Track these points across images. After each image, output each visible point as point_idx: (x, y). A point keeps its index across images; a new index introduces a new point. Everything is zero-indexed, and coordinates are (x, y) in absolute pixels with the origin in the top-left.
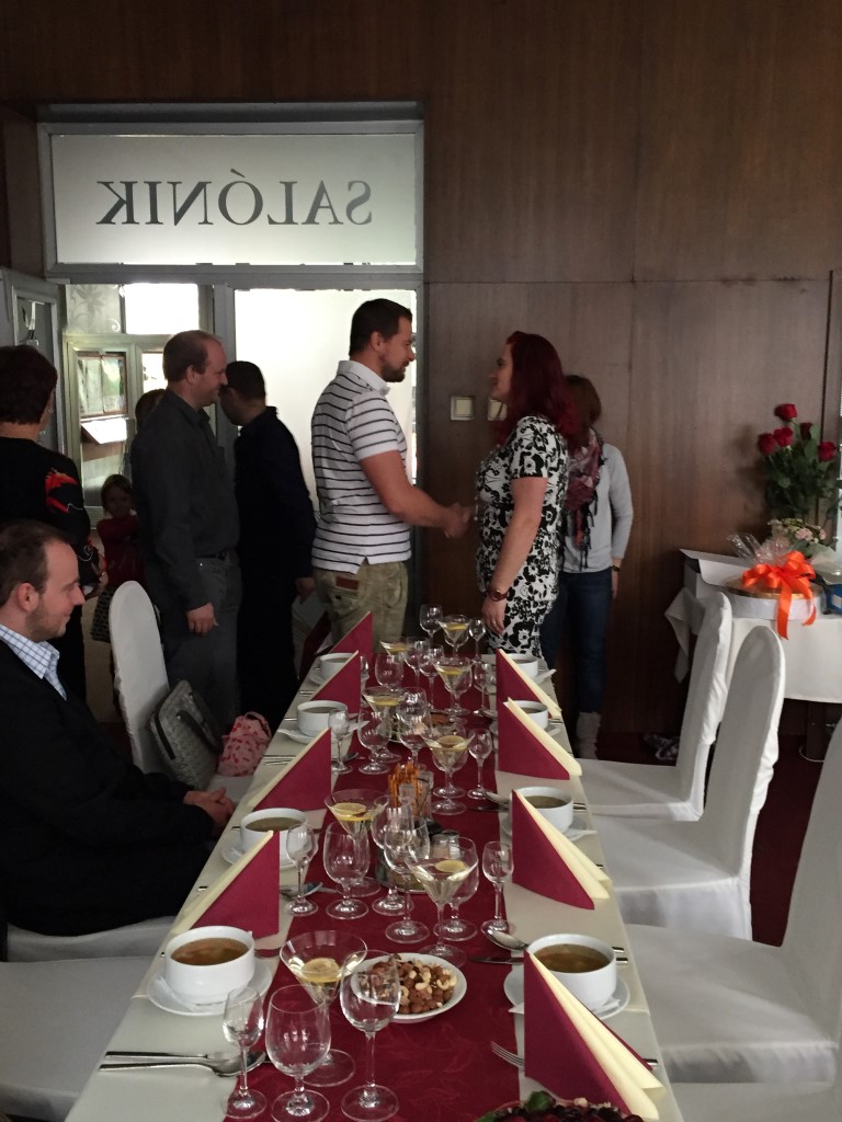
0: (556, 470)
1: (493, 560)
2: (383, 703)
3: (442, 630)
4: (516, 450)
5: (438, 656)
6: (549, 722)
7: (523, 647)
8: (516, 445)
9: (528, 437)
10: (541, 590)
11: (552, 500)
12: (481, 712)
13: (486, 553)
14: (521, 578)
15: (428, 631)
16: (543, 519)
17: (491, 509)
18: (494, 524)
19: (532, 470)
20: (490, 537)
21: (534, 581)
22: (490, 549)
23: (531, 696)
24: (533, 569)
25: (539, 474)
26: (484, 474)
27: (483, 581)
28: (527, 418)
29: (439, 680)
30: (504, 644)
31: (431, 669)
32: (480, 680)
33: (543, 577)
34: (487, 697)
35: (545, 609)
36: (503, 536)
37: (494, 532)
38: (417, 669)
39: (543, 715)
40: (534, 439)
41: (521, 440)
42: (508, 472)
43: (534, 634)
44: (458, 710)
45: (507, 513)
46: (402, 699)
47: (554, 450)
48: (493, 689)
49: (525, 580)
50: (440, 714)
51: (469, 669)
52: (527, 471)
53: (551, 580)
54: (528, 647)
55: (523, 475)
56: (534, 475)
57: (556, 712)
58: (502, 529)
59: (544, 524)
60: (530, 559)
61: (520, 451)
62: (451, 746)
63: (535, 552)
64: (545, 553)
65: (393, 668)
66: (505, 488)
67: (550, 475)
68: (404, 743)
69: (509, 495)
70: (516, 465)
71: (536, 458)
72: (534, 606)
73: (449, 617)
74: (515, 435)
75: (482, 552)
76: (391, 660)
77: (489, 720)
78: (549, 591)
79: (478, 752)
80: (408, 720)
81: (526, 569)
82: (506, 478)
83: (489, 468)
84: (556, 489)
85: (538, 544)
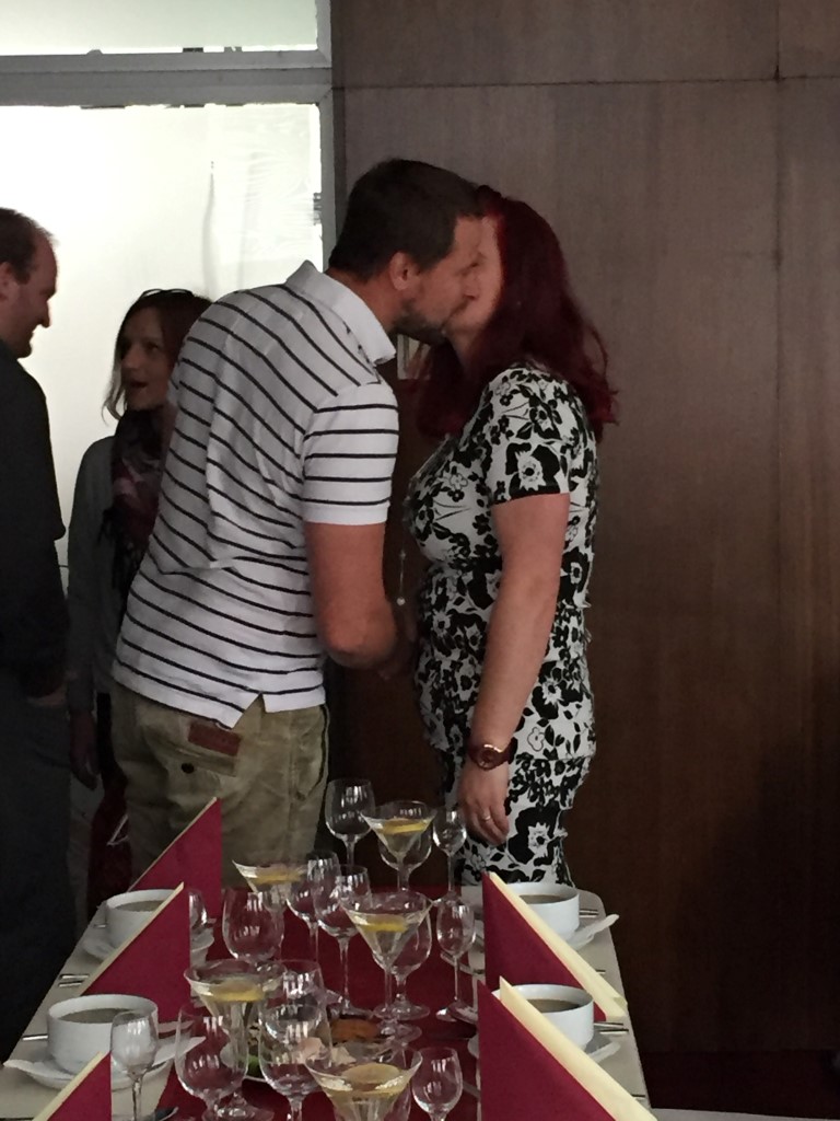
0: (581, 473)
1: (464, 678)
2: (229, 997)
3: (373, 835)
4: (496, 441)
5: (359, 890)
6: (597, 1030)
7: (538, 862)
8: (495, 432)
9: (520, 412)
10: (570, 736)
11: (578, 538)
12: (451, 1012)
13: (446, 666)
14: (528, 712)
15: (344, 838)
16: (565, 581)
17: (451, 575)
18: (459, 602)
19: (538, 481)
20: (452, 630)
21: (555, 716)
22: (455, 656)
23: (560, 974)
24: (552, 690)
25: (552, 488)
26: (429, 500)
27: (440, 725)
28: (508, 372)
29: (357, 941)
30: (497, 858)
31: (341, 921)
32: (448, 943)
33: (572, 707)
34: (466, 978)
35: (577, 776)
36: (482, 626)
37: (459, 620)
38: (314, 920)
39: (584, 1014)
40: (533, 414)
41: (505, 421)
42: (482, 489)
43: (558, 832)
44: (402, 1008)
45: (488, 576)
46: (270, 986)
47: (574, 431)
48: (478, 962)
49: (536, 717)
50: (363, 1017)
51: (422, 916)
52: (526, 483)
53: (584, 713)
54: (547, 860)
55: (518, 492)
56: (542, 490)
57: (616, 1007)
58: (479, 612)
59: (566, 590)
60: (547, 669)
61: (505, 442)
62: (372, 1087)
63: (554, 655)
64: (574, 655)
65: (262, 919)
66: (481, 524)
67: (573, 486)
68: (273, 1084)
69: (489, 540)
70: (498, 473)
71: (542, 454)
72: (557, 773)
73: (390, 806)
74: (489, 412)
75: (436, 665)
76: (257, 902)
77: (466, 1029)
78: (584, 735)
79: (433, 1099)
80: (282, 1032)
81: (538, 693)
82: (480, 503)
83: (437, 489)
84: (584, 514)
85: (560, 636)
